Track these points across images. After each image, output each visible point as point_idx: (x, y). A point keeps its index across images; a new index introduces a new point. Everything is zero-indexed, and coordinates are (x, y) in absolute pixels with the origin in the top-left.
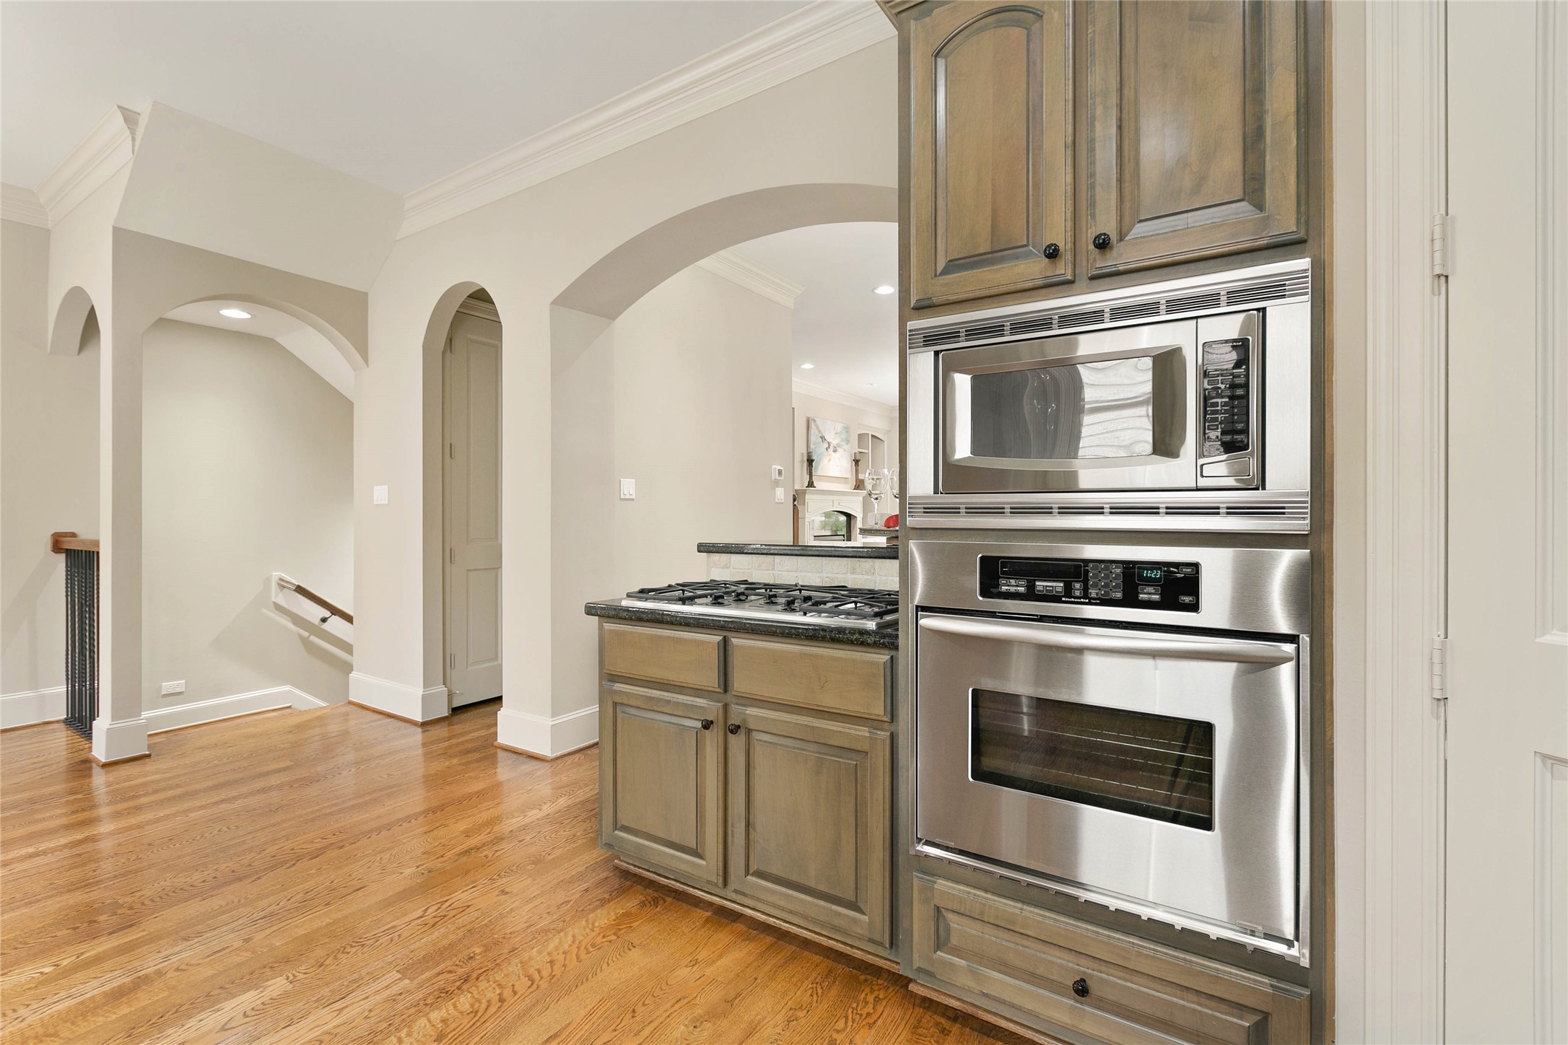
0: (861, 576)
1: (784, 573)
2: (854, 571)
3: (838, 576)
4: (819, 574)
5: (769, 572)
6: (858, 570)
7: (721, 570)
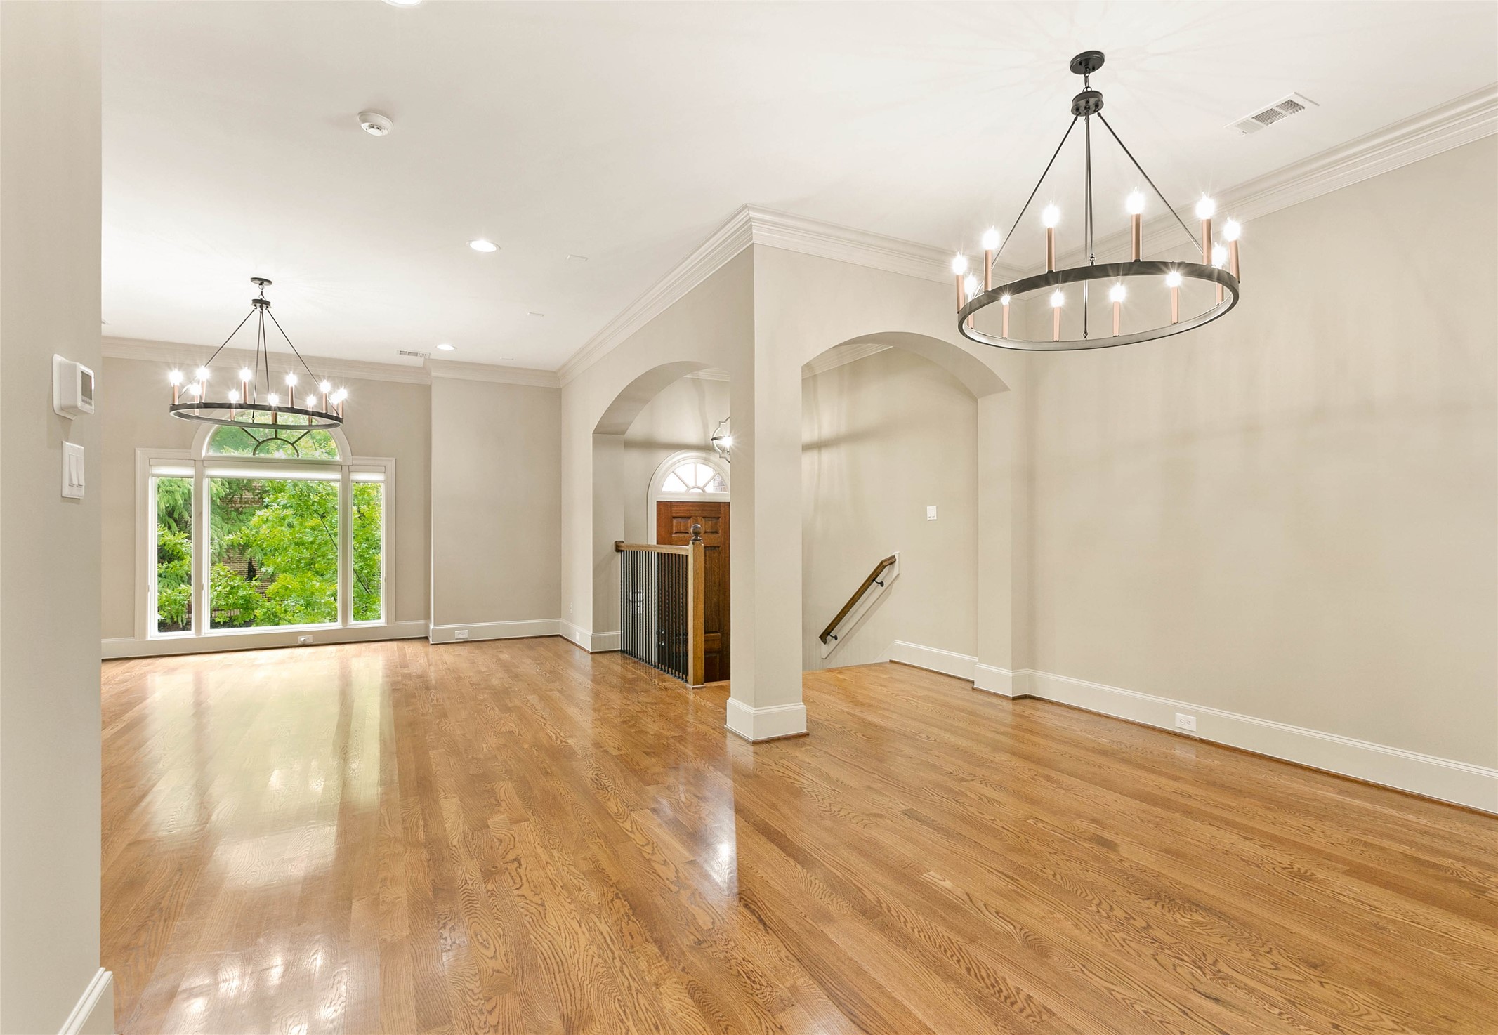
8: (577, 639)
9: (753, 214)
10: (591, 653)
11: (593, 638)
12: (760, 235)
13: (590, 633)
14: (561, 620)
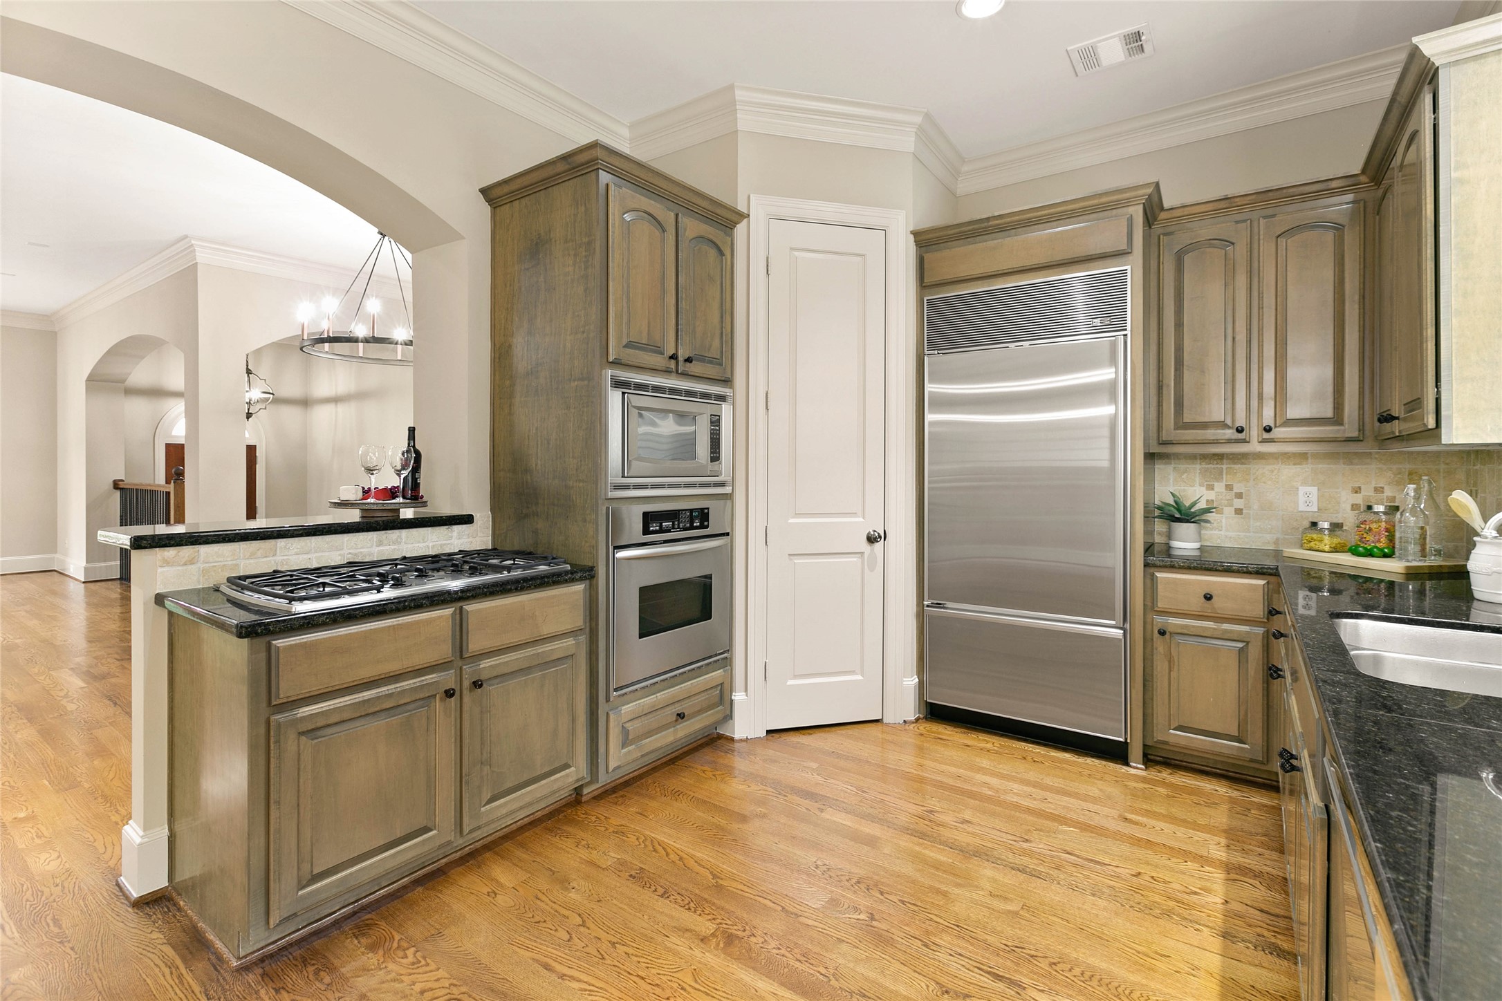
0: (388, 547)
1: (290, 558)
2: (380, 543)
3: (362, 550)
4: (339, 552)
5: (268, 559)
6: (385, 542)
7: (180, 568)
8: (71, 571)
9: (193, 242)
10: (84, 582)
11: (86, 569)
12: (201, 256)
13: (84, 563)
14: (57, 556)
